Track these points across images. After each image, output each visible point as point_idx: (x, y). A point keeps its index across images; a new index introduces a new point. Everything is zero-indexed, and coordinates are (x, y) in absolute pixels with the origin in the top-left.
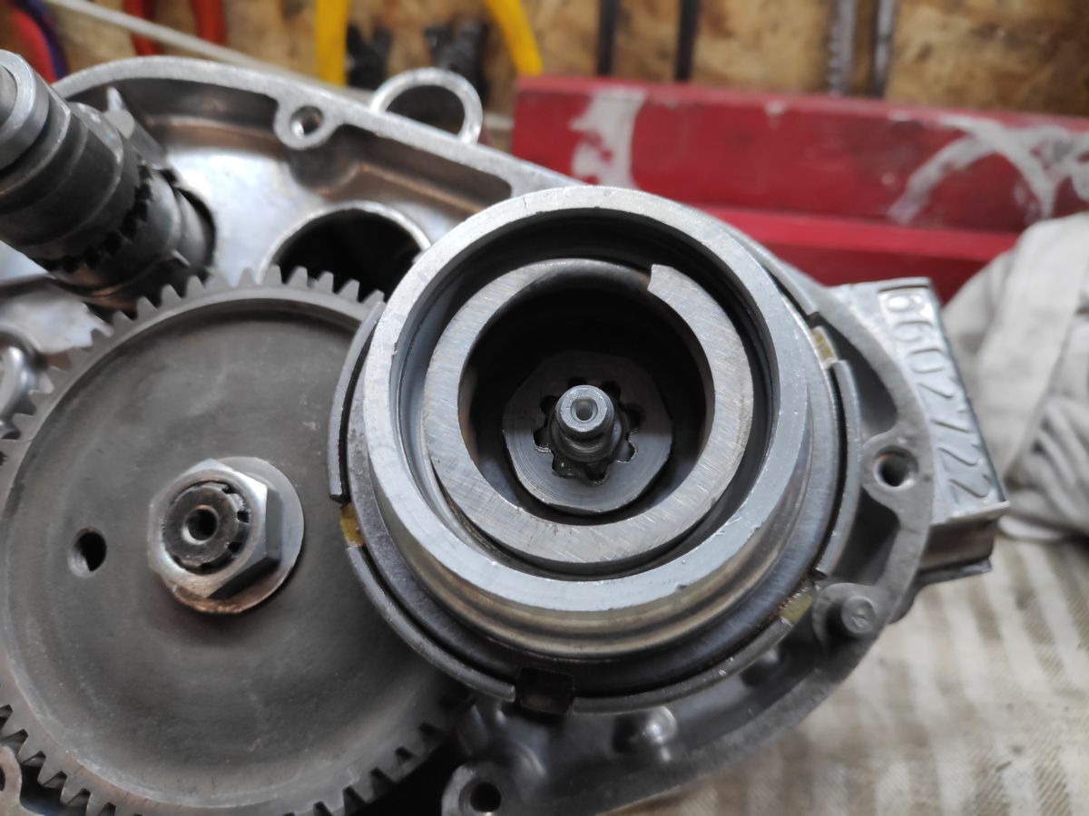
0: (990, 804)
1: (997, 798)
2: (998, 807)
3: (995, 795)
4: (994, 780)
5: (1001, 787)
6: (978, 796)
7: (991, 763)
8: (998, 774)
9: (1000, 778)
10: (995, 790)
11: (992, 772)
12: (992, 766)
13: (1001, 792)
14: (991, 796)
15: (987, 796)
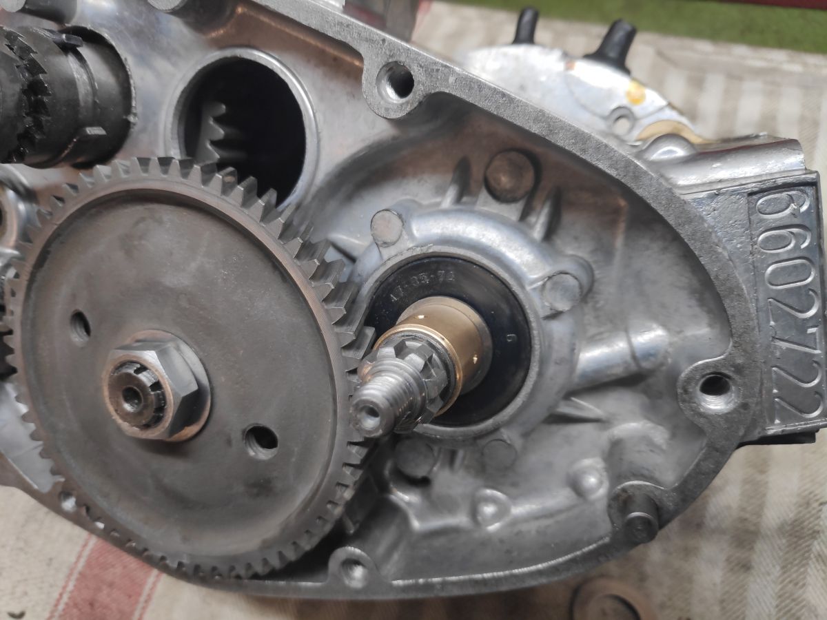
0: (803, 528)
1: (810, 525)
2: (810, 532)
3: (810, 523)
4: (814, 512)
5: (819, 517)
6: (796, 520)
7: (816, 498)
8: (820, 508)
9: (820, 510)
10: (812, 519)
11: (815, 505)
12: (817, 500)
13: (816, 522)
14: (806, 523)
15: (803, 522)
